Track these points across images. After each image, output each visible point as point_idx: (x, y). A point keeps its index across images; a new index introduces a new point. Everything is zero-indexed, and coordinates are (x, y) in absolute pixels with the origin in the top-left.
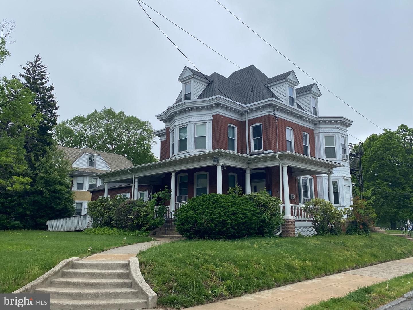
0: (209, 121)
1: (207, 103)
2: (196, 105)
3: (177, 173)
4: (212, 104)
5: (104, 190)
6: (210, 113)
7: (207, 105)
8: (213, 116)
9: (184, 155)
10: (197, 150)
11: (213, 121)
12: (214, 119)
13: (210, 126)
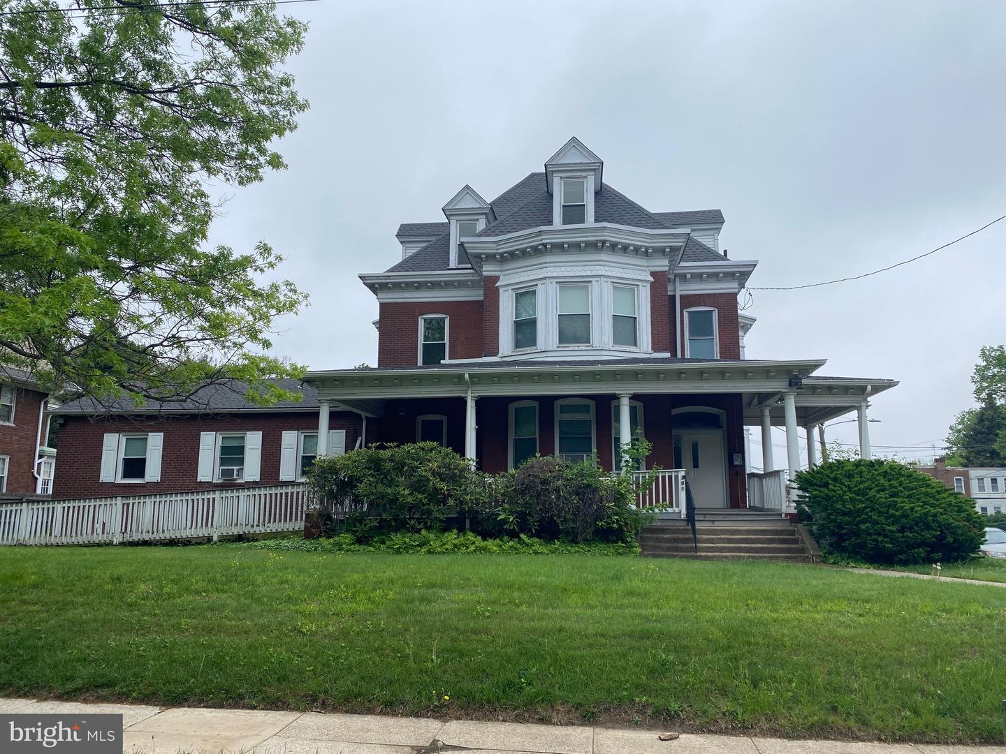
0: (645, 284)
1: (649, 240)
2: (626, 239)
4: (662, 247)
6: (646, 265)
7: (648, 245)
8: (652, 274)
10: (618, 348)
11: (652, 285)
12: (655, 281)
13: (645, 294)
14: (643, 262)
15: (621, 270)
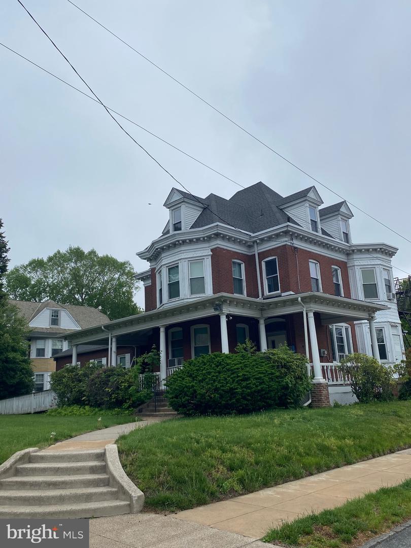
0: (207, 257)
1: (203, 234)
2: (189, 236)
3: (168, 328)
4: (209, 235)
5: (71, 356)
6: (208, 246)
7: (203, 236)
8: (212, 250)
9: (176, 303)
10: (193, 296)
11: (212, 256)
12: (213, 254)
13: (208, 263)
14: (206, 245)
15: (193, 253)
